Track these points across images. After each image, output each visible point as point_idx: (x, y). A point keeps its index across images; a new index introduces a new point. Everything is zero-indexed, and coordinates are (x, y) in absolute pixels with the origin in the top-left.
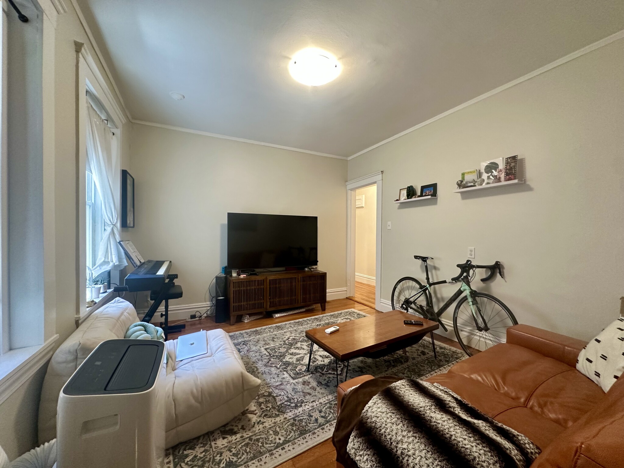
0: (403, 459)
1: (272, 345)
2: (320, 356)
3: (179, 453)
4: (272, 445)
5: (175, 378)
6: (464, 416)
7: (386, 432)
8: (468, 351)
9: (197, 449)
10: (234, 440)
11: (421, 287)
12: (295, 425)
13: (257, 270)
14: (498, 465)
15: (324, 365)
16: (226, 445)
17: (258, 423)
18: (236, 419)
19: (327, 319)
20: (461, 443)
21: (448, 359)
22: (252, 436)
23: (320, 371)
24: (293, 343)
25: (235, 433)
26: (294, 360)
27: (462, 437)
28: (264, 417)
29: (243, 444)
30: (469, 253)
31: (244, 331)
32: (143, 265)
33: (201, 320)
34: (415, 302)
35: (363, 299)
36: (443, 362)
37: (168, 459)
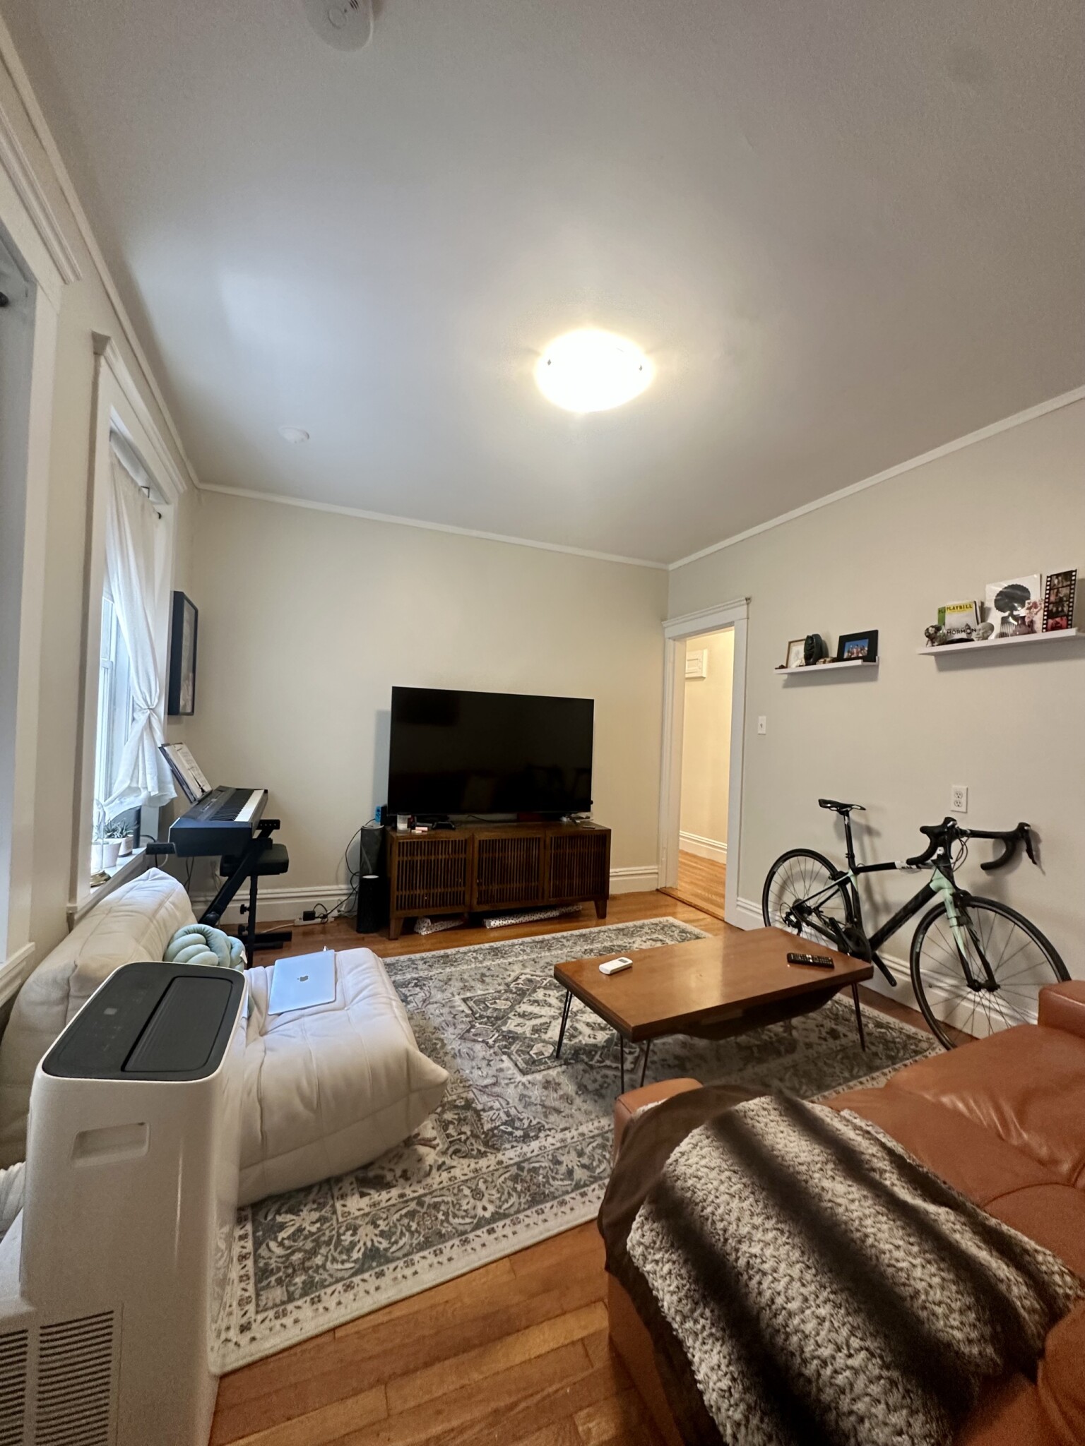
0: (750, 1278)
1: (480, 992)
2: (588, 1024)
3: (266, 1218)
4: (468, 1220)
5: (265, 1052)
6: (905, 1194)
7: (717, 1213)
8: (946, 1037)
9: (304, 1214)
10: (384, 1201)
11: (835, 874)
12: (522, 1180)
13: (453, 817)
14: (974, 1315)
15: (595, 1046)
16: (367, 1210)
17: (439, 1168)
18: (391, 1155)
19: (609, 937)
20: (888, 1255)
21: (893, 1054)
22: (425, 1195)
23: (586, 1059)
24: (528, 990)
25: (388, 1186)
26: (526, 1028)
27: (890, 1240)
28: (453, 1157)
29: (404, 1212)
30: (954, 798)
31: (418, 956)
32: (208, 799)
33: (326, 925)
34: (820, 909)
35: (697, 895)
36: (881, 1059)
37: (241, 1228)
